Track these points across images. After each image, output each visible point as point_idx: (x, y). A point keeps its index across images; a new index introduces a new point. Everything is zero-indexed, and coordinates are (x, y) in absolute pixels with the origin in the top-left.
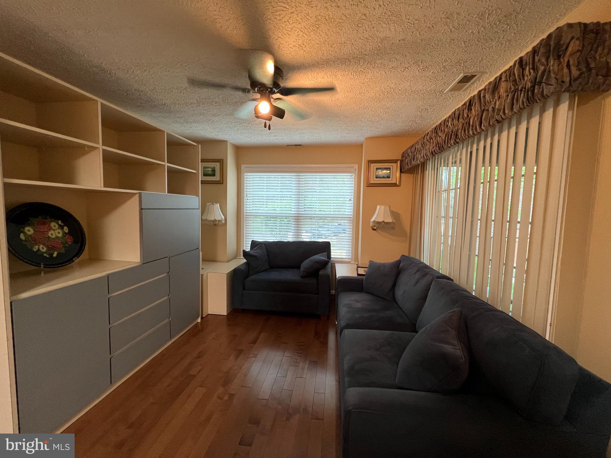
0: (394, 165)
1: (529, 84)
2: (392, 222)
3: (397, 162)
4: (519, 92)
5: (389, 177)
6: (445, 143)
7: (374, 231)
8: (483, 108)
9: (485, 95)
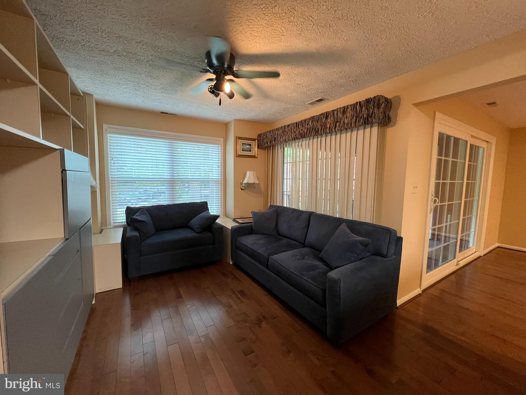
0: (253, 142)
1: (366, 116)
2: (254, 183)
3: (255, 140)
4: (360, 118)
5: (250, 151)
6: (307, 134)
7: (243, 191)
8: (336, 120)
9: (338, 113)
